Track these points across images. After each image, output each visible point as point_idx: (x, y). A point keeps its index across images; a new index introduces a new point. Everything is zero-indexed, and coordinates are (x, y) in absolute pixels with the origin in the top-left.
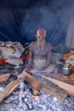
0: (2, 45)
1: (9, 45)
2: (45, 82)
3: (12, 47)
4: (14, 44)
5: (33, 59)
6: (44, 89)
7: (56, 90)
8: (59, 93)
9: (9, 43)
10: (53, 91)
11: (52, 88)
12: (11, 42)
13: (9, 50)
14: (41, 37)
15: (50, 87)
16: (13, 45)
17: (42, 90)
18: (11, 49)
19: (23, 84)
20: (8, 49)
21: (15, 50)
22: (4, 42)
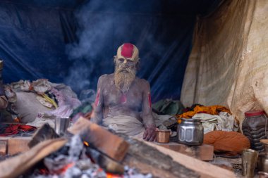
0: (22, 88)
1: (42, 90)
2: (138, 147)
3: (50, 93)
4: (56, 88)
5: (103, 118)
6: (135, 162)
7: (166, 166)
8: (176, 173)
9: (43, 85)
10: (160, 167)
11: (155, 161)
12: (49, 82)
13: (41, 100)
14: (125, 62)
15: (150, 159)
16: (54, 89)
17: (128, 164)
18: (47, 98)
19: (77, 140)
20: (38, 98)
21: (56, 101)
22: (31, 82)
